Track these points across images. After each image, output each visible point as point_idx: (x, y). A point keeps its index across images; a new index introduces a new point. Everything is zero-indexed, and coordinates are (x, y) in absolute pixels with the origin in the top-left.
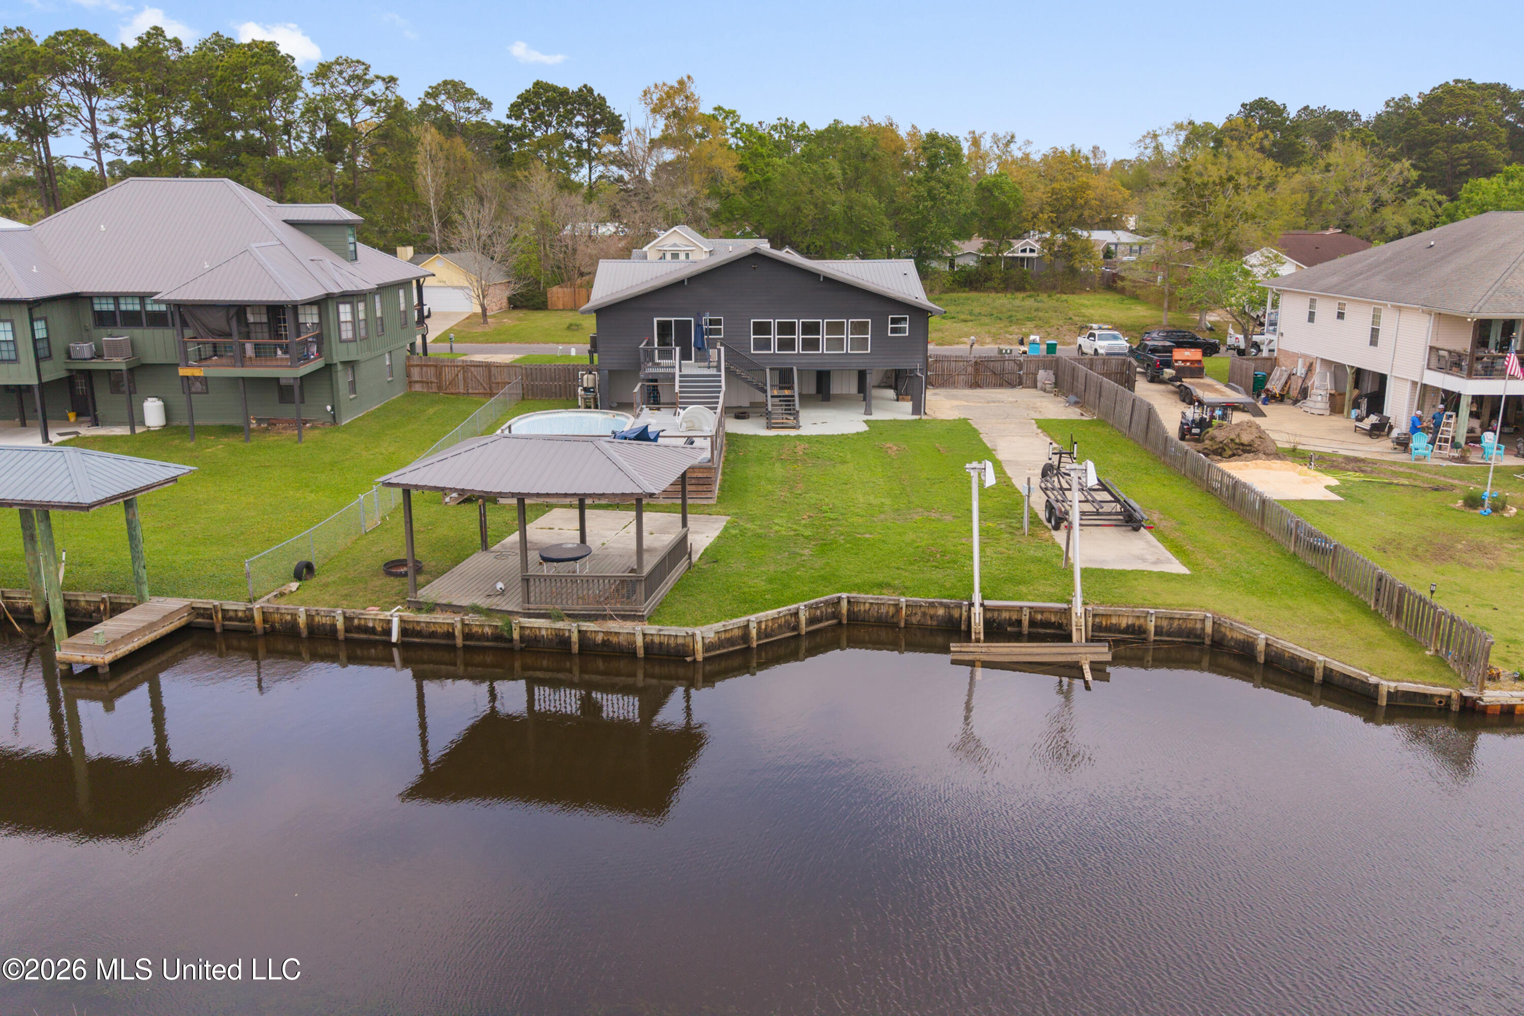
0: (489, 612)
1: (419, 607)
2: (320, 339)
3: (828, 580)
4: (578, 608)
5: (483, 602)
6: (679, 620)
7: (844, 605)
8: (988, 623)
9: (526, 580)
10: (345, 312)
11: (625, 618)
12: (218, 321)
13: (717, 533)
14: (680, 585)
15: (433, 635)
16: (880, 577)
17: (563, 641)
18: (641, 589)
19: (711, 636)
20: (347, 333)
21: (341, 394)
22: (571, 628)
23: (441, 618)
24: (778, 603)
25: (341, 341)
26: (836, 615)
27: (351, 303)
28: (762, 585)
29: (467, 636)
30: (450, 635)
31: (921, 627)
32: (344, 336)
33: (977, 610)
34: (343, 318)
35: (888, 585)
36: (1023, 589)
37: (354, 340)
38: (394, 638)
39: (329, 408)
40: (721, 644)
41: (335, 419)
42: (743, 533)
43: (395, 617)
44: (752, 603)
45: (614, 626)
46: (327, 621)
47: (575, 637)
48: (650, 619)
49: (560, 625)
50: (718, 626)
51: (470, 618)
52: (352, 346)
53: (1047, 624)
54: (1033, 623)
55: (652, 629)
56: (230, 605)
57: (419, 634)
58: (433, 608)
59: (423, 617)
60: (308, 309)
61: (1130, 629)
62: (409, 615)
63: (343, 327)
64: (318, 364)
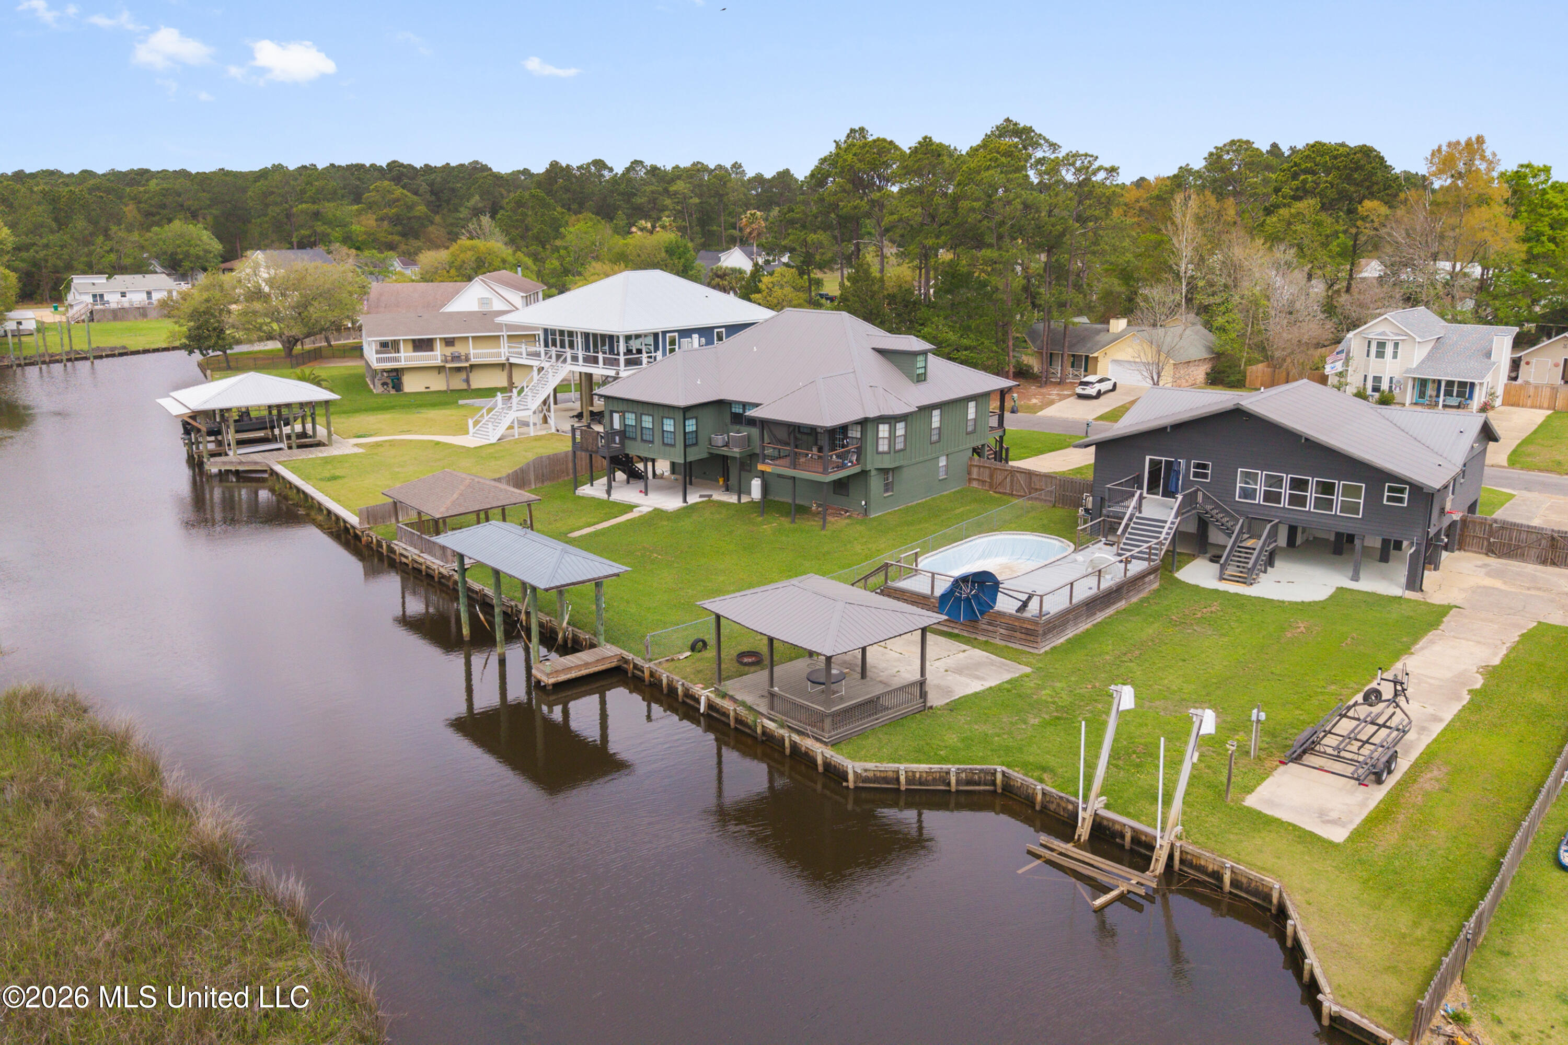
0: (749, 708)
1: (717, 692)
2: (860, 451)
4: (792, 723)
5: (747, 701)
6: (854, 752)
7: (999, 777)
10: (884, 430)
11: (817, 739)
12: (782, 434)
15: (721, 714)
19: (861, 772)
20: (883, 446)
21: (872, 493)
22: (787, 735)
23: (726, 704)
25: (878, 453)
26: (992, 783)
27: (890, 424)
29: (736, 720)
30: (729, 717)
32: (881, 449)
34: (881, 435)
37: (889, 453)
38: (703, 708)
39: (863, 503)
41: (866, 512)
43: (707, 695)
45: (809, 743)
46: (676, 686)
47: (788, 742)
49: (782, 731)
50: (871, 766)
51: (739, 709)
52: (887, 457)
55: (828, 754)
56: (637, 661)
57: (714, 710)
59: (718, 700)
60: (855, 427)
63: (881, 442)
64: (857, 469)
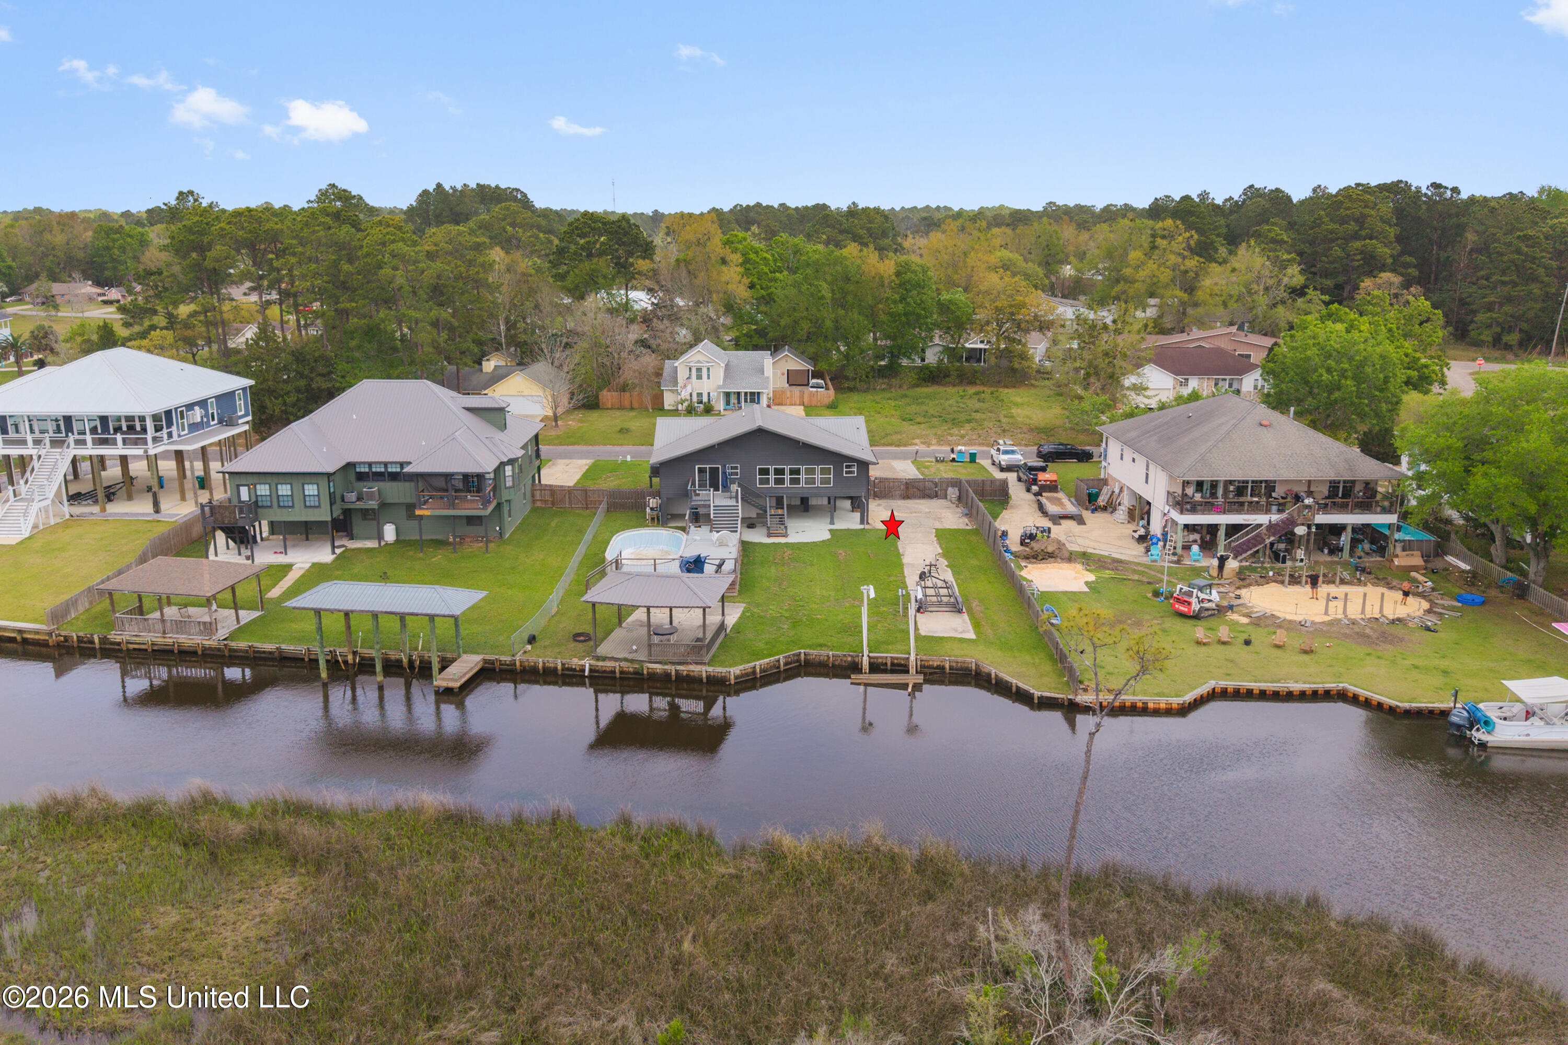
0: (632, 661)
1: (598, 658)
2: (495, 489)
3: (795, 642)
4: (675, 659)
5: (630, 656)
6: (722, 664)
7: (802, 656)
8: (871, 664)
9: (650, 646)
10: (508, 471)
11: (697, 663)
12: (441, 483)
13: (739, 615)
14: (722, 646)
15: (604, 672)
16: (821, 641)
17: (667, 675)
18: (705, 650)
19: (738, 672)
20: (508, 483)
21: (504, 518)
22: (671, 669)
23: (609, 664)
24: (771, 656)
25: (505, 488)
26: (799, 661)
27: (511, 464)
28: (762, 645)
29: (622, 672)
30: (614, 672)
31: (840, 666)
32: (507, 485)
33: (865, 659)
34: (507, 475)
35: (825, 645)
36: (890, 647)
37: (513, 487)
38: (587, 673)
39: (498, 528)
40: (742, 676)
41: (501, 534)
42: (752, 615)
43: (587, 663)
44: (757, 655)
45: (692, 667)
46: (552, 665)
47: (673, 673)
48: (709, 664)
49: (666, 667)
50: (741, 667)
51: (623, 664)
52: (510, 490)
53: (899, 665)
54: (893, 664)
55: (710, 669)
56: (503, 658)
57: (597, 671)
58: (604, 659)
59: (600, 664)
60: (490, 475)
61: (938, 667)
62: (593, 662)
63: (507, 479)
64: (495, 504)
